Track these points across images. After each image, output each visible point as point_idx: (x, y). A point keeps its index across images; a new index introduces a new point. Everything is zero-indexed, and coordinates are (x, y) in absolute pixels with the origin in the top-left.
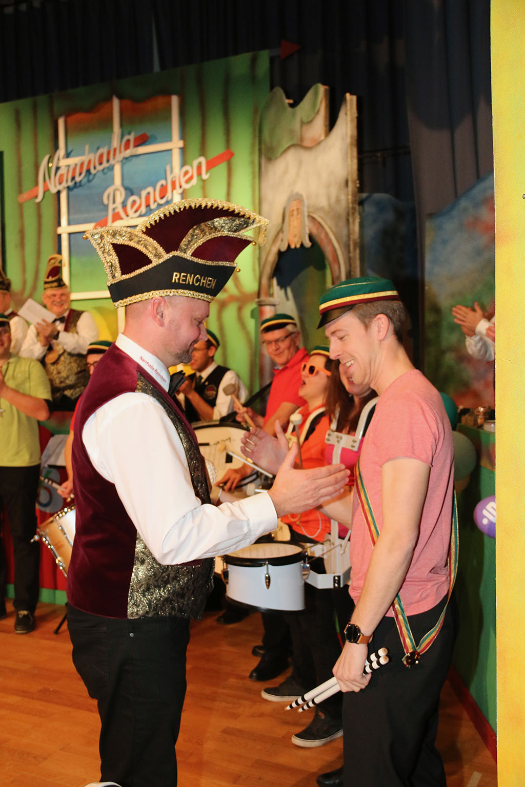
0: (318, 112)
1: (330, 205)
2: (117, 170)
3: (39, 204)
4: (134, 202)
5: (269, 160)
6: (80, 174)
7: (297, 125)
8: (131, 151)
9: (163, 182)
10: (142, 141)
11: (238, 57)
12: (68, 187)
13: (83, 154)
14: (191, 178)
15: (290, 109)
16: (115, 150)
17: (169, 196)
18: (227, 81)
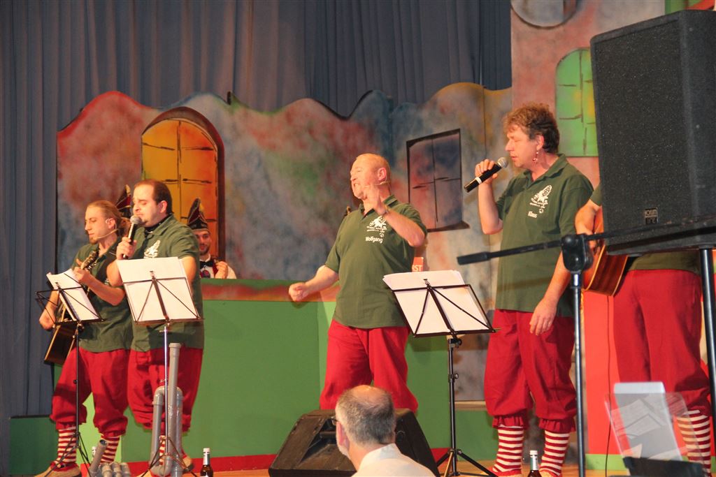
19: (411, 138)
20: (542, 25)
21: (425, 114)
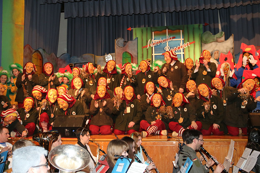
0: (223, 36)
1: (227, 52)
2: (167, 43)
3: (147, 49)
4: (172, 50)
5: (205, 44)
6: (159, 43)
7: (215, 38)
8: (171, 40)
9: (179, 46)
10: (174, 38)
11: (196, 24)
12: (155, 46)
13: (160, 40)
14: (186, 46)
15: (213, 35)
16: (167, 39)
17: (180, 49)
18: (194, 29)
19: (75, 63)
20: (120, 46)
21: (79, 59)
